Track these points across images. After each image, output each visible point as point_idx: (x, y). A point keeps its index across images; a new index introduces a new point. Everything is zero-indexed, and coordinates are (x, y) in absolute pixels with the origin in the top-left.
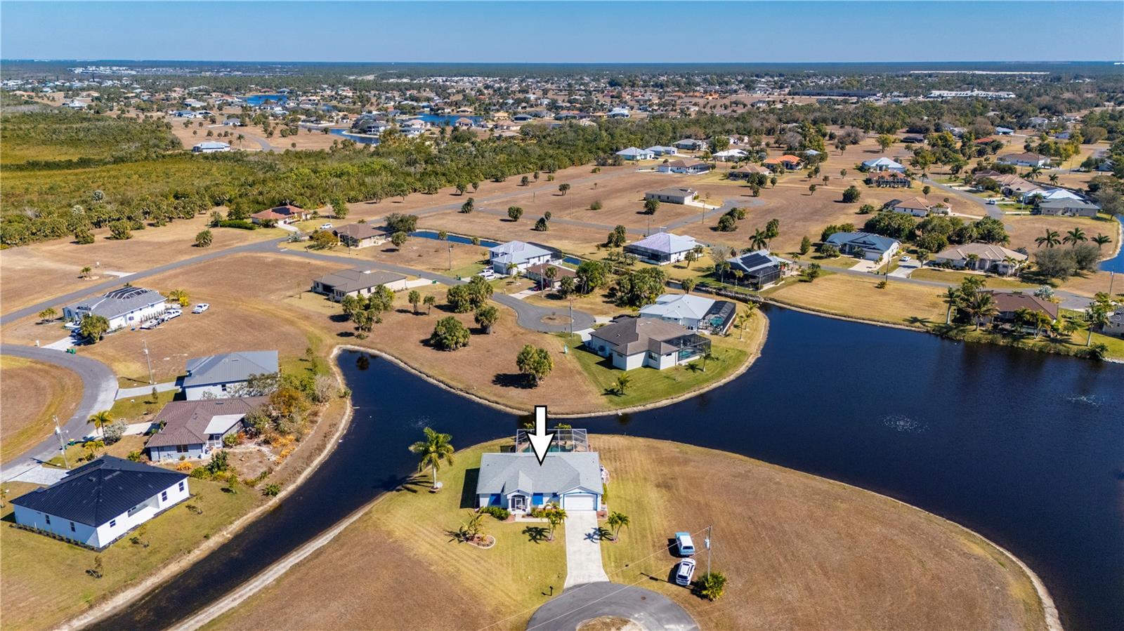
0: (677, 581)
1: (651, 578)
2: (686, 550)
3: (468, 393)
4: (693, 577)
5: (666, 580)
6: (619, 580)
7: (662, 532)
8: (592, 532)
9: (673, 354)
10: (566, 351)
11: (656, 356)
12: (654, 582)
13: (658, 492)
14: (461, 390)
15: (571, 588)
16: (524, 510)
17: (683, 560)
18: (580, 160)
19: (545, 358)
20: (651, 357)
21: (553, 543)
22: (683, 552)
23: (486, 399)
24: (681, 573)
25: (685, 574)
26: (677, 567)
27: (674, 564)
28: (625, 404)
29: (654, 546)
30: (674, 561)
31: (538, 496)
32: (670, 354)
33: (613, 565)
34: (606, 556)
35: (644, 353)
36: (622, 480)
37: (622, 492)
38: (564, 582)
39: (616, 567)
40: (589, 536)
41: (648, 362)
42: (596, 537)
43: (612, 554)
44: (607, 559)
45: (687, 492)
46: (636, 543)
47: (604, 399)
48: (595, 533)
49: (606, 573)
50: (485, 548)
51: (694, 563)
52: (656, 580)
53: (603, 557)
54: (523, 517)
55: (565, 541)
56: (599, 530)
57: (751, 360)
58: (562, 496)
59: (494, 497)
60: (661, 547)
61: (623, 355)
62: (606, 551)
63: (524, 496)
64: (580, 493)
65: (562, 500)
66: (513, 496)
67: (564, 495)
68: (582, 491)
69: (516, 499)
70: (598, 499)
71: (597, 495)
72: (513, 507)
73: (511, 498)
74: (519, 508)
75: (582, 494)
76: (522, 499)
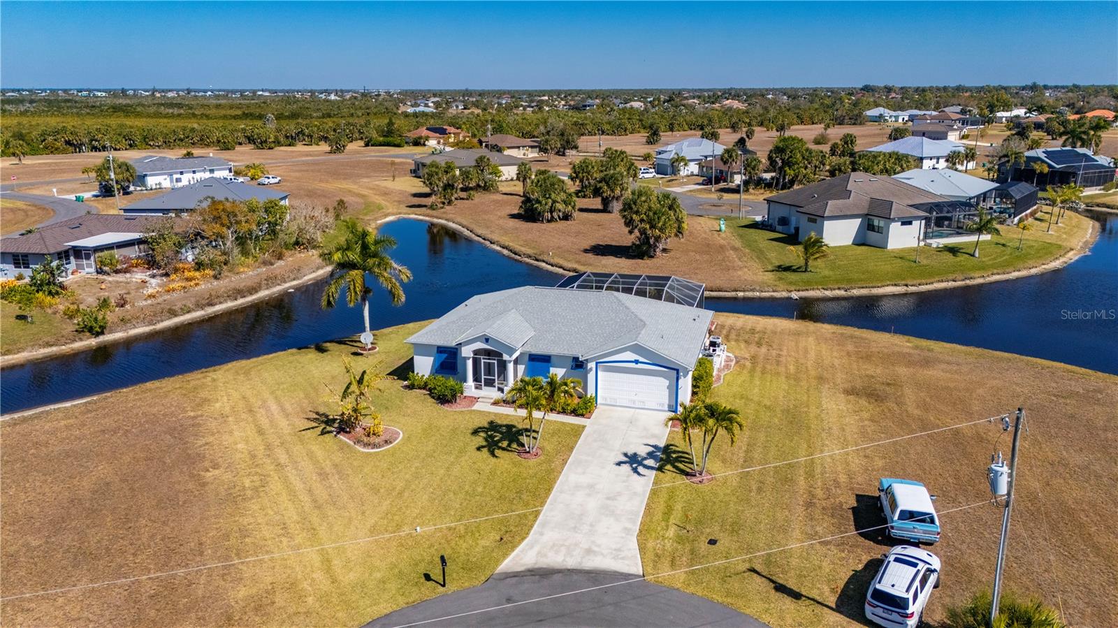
0: (868, 610)
1: (781, 588)
2: (909, 524)
3: (537, 260)
4: (929, 607)
5: (832, 600)
6: (674, 577)
7: (843, 478)
8: (643, 451)
9: (916, 223)
10: (723, 227)
11: (882, 224)
12: (788, 602)
13: (848, 402)
14: (529, 257)
15: (516, 575)
16: (501, 390)
17: (898, 549)
18: (811, 118)
19: (671, 208)
20: (871, 227)
21: (533, 462)
22: (898, 527)
23: (560, 267)
24: (884, 586)
25: (899, 592)
26: (875, 567)
27: (866, 558)
28: (809, 285)
29: (809, 505)
30: (867, 552)
31: (539, 361)
32: (910, 223)
33: (671, 532)
34: (660, 508)
35: (858, 221)
36: (763, 372)
37: (756, 390)
38: (505, 555)
39: (680, 540)
40: (633, 461)
41: (865, 236)
42: (651, 462)
43: (678, 507)
44: (658, 516)
45: (927, 410)
46: (760, 490)
47: (770, 277)
48: (650, 455)
49: (642, 549)
50: (366, 450)
51: (936, 563)
52: (796, 596)
53: (649, 508)
54: (496, 403)
55: (565, 462)
56: (667, 449)
57: (1073, 257)
58: (592, 365)
59: (444, 356)
60: (834, 511)
61: (817, 219)
62: (663, 496)
63: (501, 355)
64: (637, 362)
65: (591, 376)
66: (476, 352)
67: (597, 363)
68: (641, 359)
69: (482, 361)
70: (680, 381)
71: (677, 371)
72: (477, 379)
73: (472, 355)
74: (490, 383)
75: (640, 366)
76: (496, 362)
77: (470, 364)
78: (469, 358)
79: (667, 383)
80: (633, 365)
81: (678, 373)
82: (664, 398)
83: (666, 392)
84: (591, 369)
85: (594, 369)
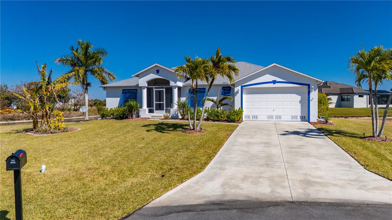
16: (168, 112)
21: (197, 134)
54: (163, 119)
58: (238, 89)
63: (168, 83)
64: (274, 82)
65: (237, 98)
66: (149, 83)
67: (242, 87)
68: (278, 79)
69: (154, 90)
70: (311, 94)
71: (309, 85)
72: (150, 105)
73: (147, 86)
74: (159, 107)
75: (277, 85)
76: (164, 90)
77: (145, 92)
78: (144, 87)
79: (299, 98)
80: (272, 85)
81: (309, 88)
82: (297, 110)
83: (299, 106)
84: (237, 92)
85: (240, 92)
